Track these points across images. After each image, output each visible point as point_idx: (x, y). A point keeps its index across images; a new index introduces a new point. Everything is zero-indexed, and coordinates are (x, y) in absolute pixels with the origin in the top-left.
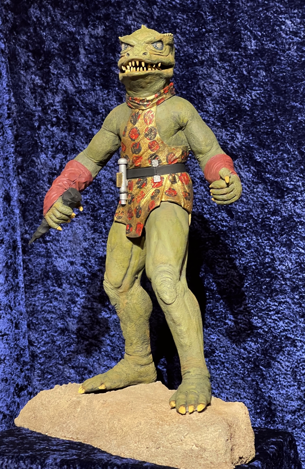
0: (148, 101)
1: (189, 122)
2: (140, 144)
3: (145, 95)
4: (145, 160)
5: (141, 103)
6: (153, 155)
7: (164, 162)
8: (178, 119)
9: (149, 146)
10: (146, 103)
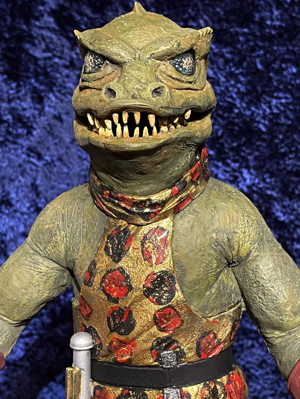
0: (153, 205)
1: (254, 254)
2: (130, 312)
3: (146, 189)
4: (144, 351)
5: (134, 209)
6: (163, 340)
7: (191, 355)
8: (227, 248)
9: (155, 318)
10: (147, 210)
